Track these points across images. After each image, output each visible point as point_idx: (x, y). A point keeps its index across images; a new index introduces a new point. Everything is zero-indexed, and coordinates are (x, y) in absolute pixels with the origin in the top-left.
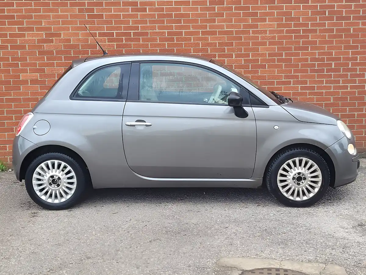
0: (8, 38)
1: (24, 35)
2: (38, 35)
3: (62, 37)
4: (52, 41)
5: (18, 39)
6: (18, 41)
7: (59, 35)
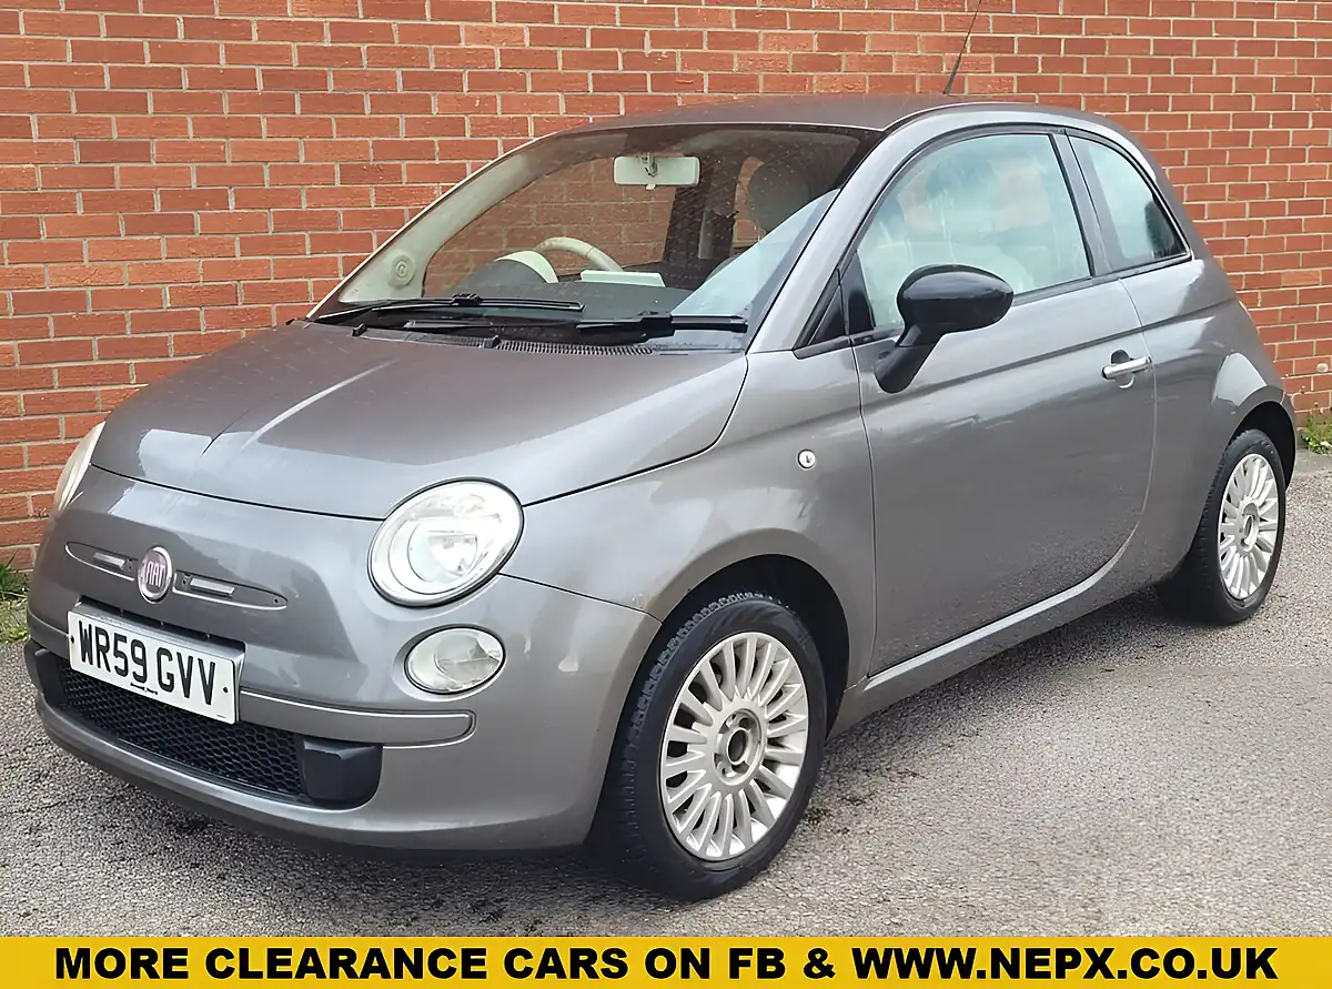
0: (705, 49)
1: (752, 42)
2: (795, 41)
3: (867, 49)
4: (835, 64)
5: (735, 52)
6: (735, 59)
7: (858, 43)
